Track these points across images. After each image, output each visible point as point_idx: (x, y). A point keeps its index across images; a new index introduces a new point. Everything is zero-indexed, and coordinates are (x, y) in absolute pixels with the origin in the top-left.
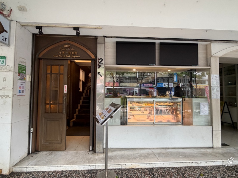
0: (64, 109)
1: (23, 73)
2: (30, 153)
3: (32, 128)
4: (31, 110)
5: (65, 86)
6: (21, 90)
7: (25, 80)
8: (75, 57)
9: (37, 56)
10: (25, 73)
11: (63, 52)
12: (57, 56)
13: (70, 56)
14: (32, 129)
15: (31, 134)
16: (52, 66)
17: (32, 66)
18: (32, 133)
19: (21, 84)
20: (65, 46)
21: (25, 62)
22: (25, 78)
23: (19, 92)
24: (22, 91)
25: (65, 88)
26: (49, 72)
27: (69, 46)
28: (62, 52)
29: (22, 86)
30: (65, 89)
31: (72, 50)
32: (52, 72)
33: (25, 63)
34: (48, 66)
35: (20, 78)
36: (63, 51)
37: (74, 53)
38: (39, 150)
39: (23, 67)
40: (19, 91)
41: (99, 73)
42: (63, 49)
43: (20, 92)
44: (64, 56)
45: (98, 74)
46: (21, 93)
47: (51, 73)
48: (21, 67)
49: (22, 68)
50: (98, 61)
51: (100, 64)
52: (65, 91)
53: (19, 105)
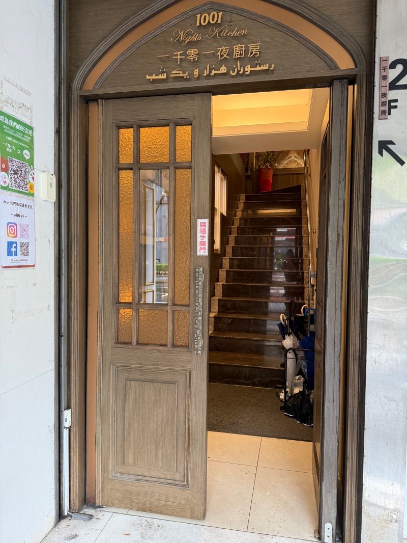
0: (198, 332)
1: (23, 159)
2: (66, 512)
3: (68, 408)
4: (64, 330)
5: (199, 221)
6: (18, 240)
7: (33, 195)
8: (248, 69)
9: (76, 83)
10: (31, 162)
11: (192, 52)
12: (163, 77)
13: (223, 69)
14: (67, 414)
15: (65, 433)
16: (142, 130)
17: (58, 132)
18: (70, 429)
19: (17, 215)
20: (200, 20)
21: (29, 109)
22: (31, 187)
23: (9, 253)
24: (22, 244)
25: (199, 235)
26: (126, 158)
27: (218, 16)
28: (185, 54)
29: (17, 220)
30: (199, 240)
31: (234, 33)
32: (142, 160)
33: (28, 114)
34: (122, 131)
35: (8, 181)
36: (191, 44)
37: (247, 51)
38: (98, 503)
39: (23, 128)
40: (10, 244)
41: (384, 146)
42: (188, 35)
43: (13, 250)
44: (196, 72)
45: (381, 153)
46: (18, 257)
47: (137, 166)
48: (14, 129)
49: (19, 136)
50: (385, 78)
51: (392, 94)
52: (199, 246)
53: (13, 311)
